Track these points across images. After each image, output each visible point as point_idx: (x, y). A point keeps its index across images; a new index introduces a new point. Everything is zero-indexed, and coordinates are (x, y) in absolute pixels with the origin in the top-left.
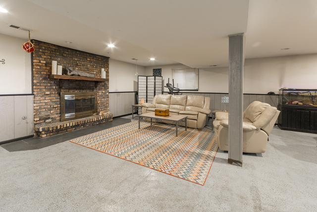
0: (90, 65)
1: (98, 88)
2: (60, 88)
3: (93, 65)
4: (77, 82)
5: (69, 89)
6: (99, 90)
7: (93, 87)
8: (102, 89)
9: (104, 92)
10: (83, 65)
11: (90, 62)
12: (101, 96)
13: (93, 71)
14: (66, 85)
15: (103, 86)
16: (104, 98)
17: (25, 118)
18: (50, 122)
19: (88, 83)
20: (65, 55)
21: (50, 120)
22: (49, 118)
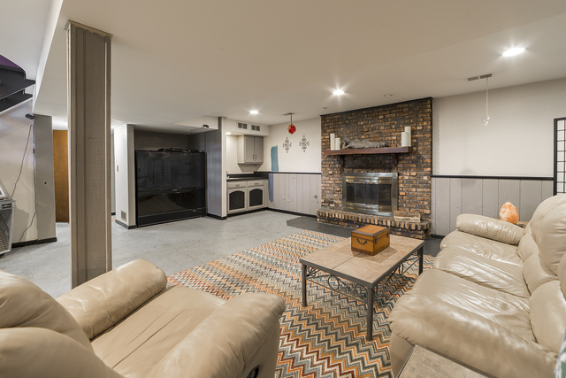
0: (385, 126)
1: (400, 165)
2: (343, 166)
3: (391, 125)
4: (363, 158)
5: (353, 168)
6: (405, 169)
7: (390, 164)
8: (410, 168)
9: (414, 174)
10: (373, 129)
11: (385, 119)
12: (409, 181)
13: (391, 136)
14: (349, 162)
15: (413, 162)
16: (417, 187)
17: (316, 197)
18: (333, 208)
19: (380, 158)
20: (347, 122)
21: (333, 205)
22: (332, 203)
